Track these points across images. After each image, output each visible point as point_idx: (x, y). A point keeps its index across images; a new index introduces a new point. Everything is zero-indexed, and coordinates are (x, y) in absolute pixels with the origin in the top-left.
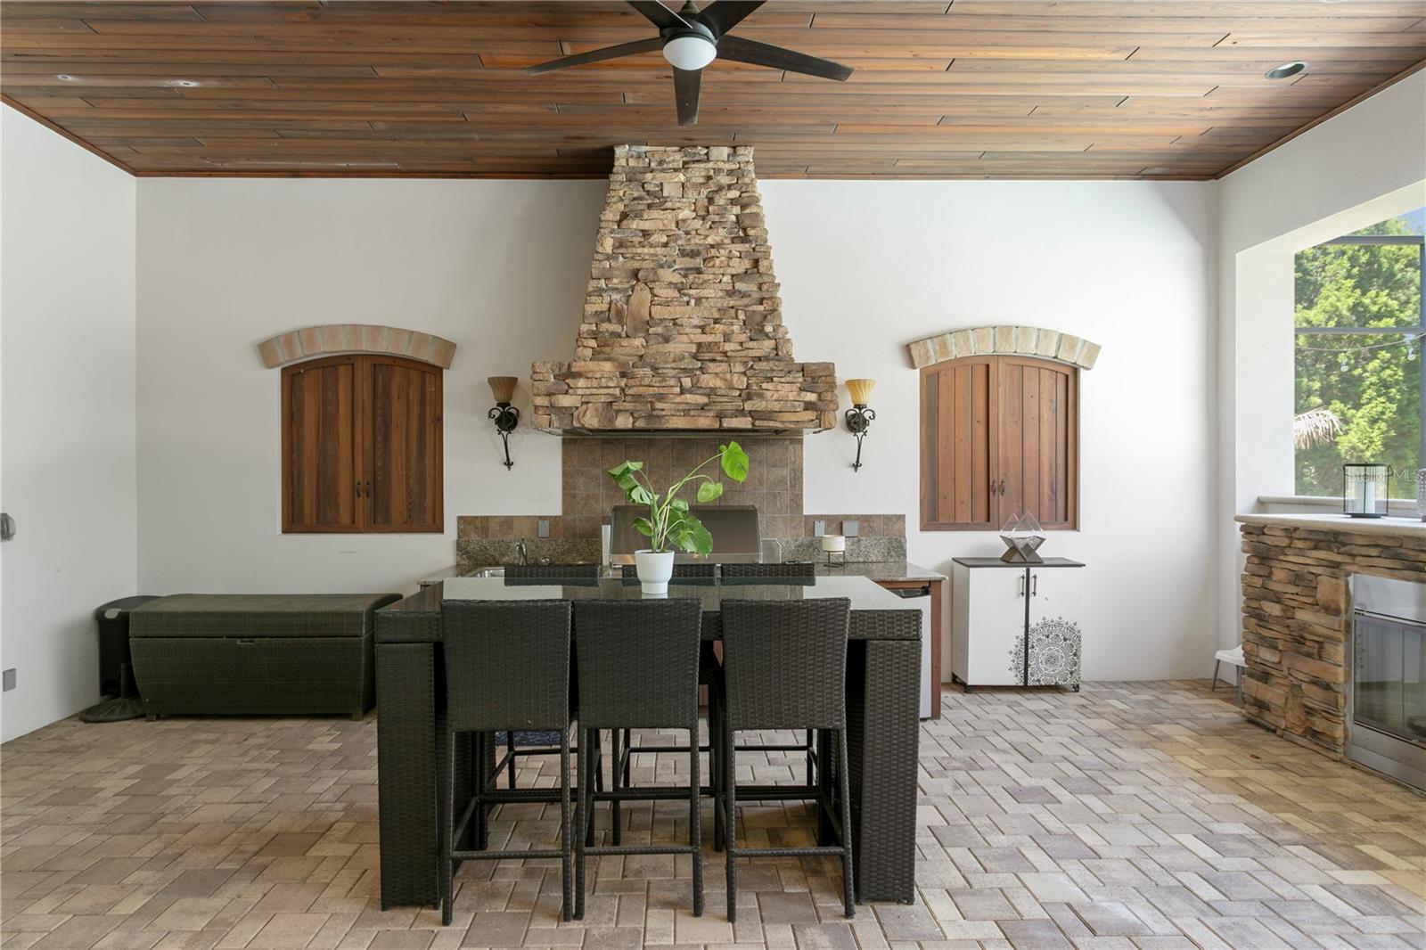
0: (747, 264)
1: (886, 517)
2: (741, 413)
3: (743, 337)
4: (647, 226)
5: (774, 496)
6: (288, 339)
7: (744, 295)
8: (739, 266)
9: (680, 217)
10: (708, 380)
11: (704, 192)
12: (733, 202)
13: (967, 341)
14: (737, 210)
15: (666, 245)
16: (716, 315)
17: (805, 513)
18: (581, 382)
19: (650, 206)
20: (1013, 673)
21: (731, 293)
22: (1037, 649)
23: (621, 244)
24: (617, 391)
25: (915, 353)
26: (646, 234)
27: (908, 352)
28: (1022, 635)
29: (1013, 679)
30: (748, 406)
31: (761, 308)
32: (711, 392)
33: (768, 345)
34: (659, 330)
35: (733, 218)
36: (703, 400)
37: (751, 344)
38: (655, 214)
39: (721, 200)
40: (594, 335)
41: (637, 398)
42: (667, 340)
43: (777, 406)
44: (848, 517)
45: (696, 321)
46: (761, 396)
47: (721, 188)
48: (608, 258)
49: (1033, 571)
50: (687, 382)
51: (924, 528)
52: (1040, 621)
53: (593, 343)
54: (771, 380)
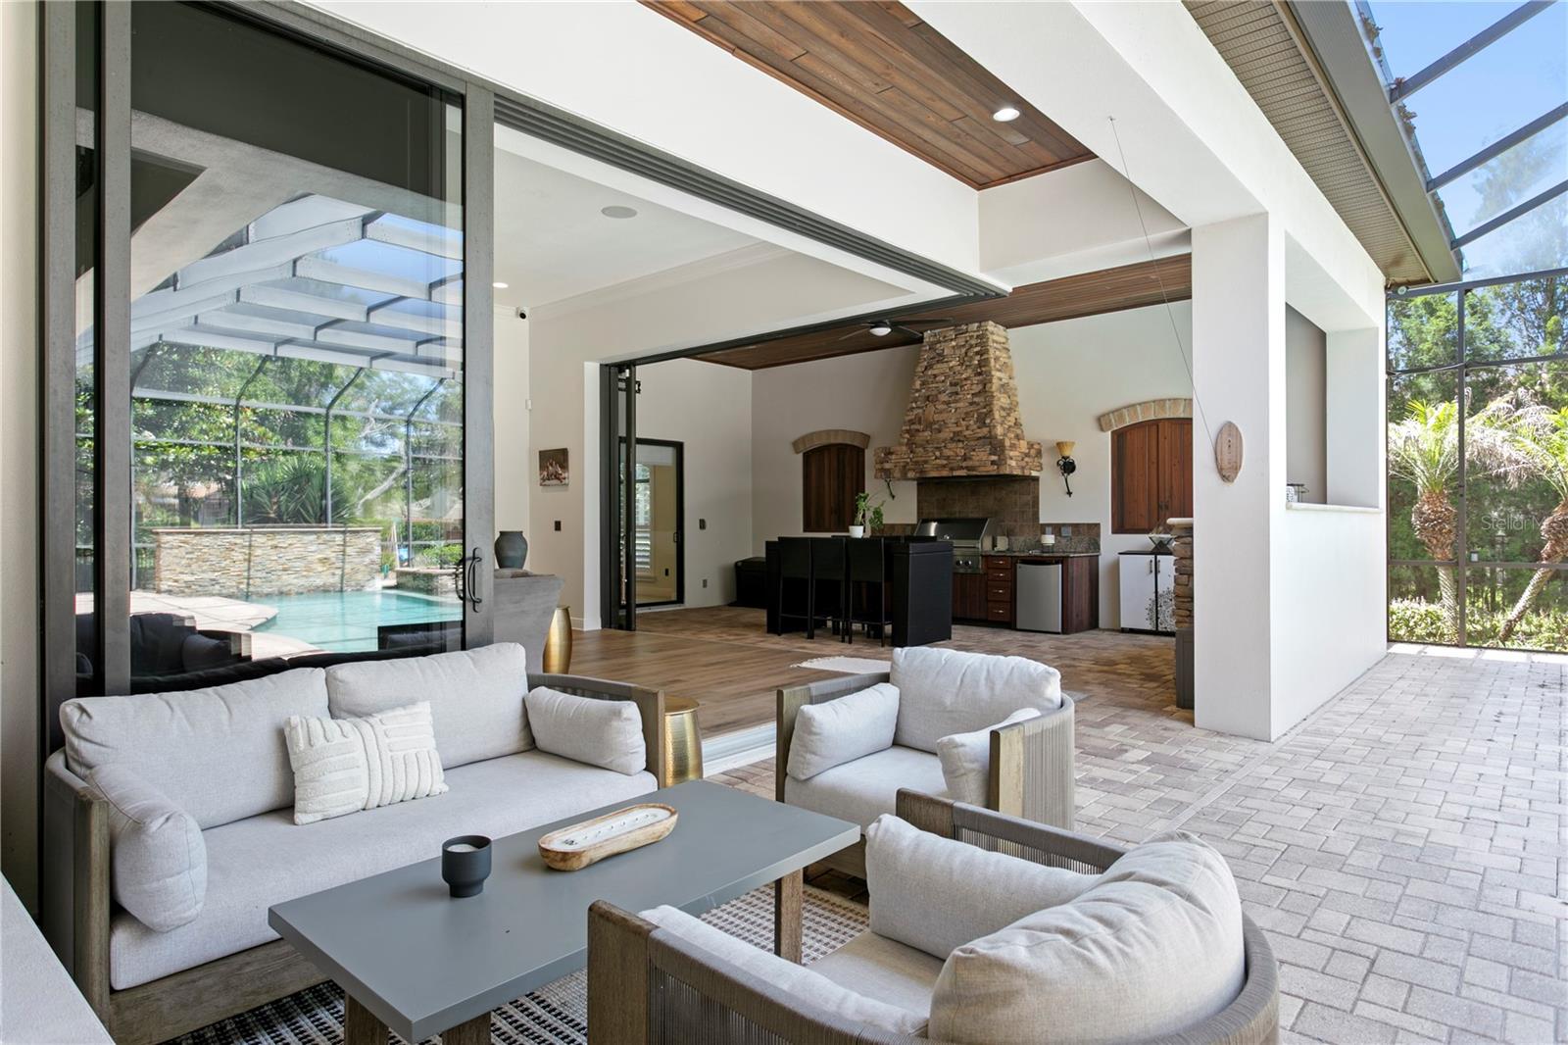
0: (980, 387)
1: (1088, 524)
2: (962, 468)
3: (975, 427)
4: (935, 372)
5: (1023, 512)
6: (803, 439)
7: (978, 404)
8: (977, 388)
9: (951, 365)
10: (947, 452)
11: (964, 350)
12: (977, 353)
13: (1136, 412)
14: (978, 357)
15: (943, 381)
16: (963, 416)
17: (1041, 522)
18: (893, 457)
19: (938, 362)
20: (1148, 622)
21: (971, 404)
22: (1164, 608)
23: (923, 384)
24: (909, 460)
25: (1103, 423)
26: (935, 376)
27: (1101, 422)
28: (1154, 598)
29: (1148, 626)
30: (964, 464)
31: (985, 410)
32: (948, 458)
33: (985, 430)
34: (936, 426)
35: (976, 362)
36: (945, 462)
37: (979, 430)
38: (939, 366)
39: (971, 354)
40: (908, 431)
41: (917, 463)
42: (940, 432)
43: (977, 464)
44: (1064, 525)
45: (953, 421)
46: (970, 459)
47: (971, 346)
48: (917, 391)
49: (1159, 557)
50: (938, 454)
51: (1114, 532)
52: (1165, 590)
53: (907, 436)
54: (974, 450)
